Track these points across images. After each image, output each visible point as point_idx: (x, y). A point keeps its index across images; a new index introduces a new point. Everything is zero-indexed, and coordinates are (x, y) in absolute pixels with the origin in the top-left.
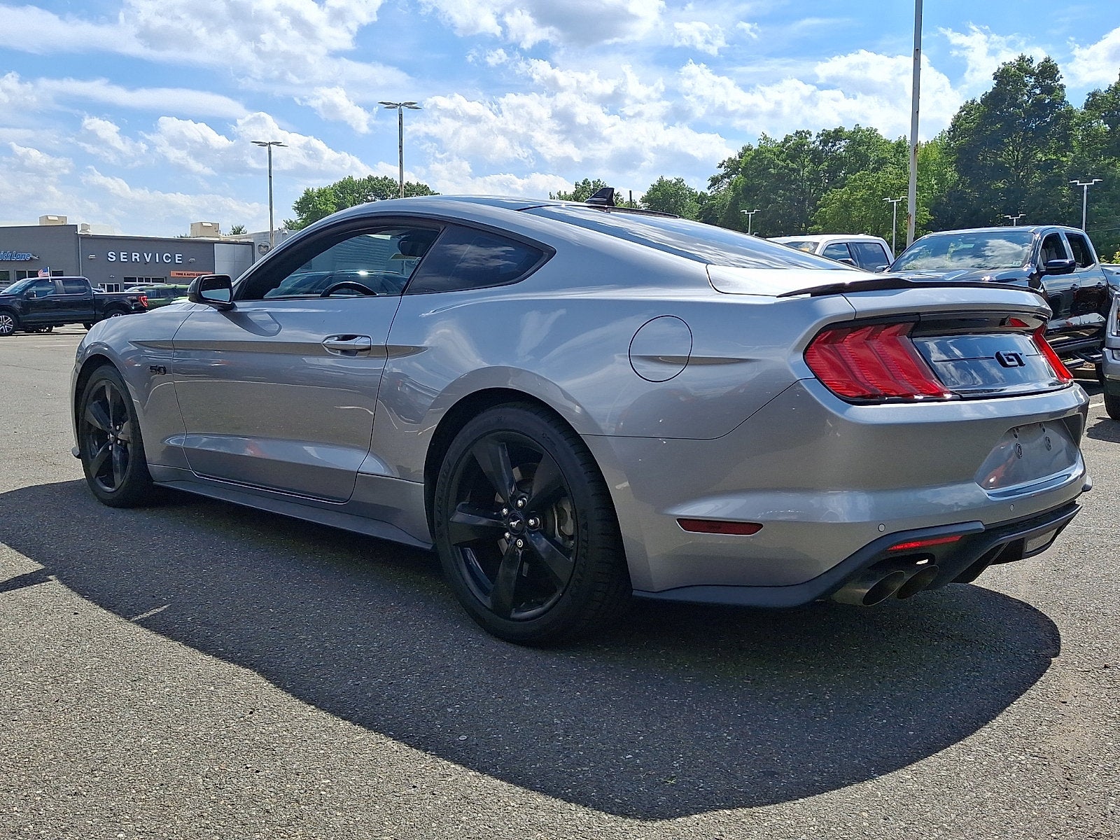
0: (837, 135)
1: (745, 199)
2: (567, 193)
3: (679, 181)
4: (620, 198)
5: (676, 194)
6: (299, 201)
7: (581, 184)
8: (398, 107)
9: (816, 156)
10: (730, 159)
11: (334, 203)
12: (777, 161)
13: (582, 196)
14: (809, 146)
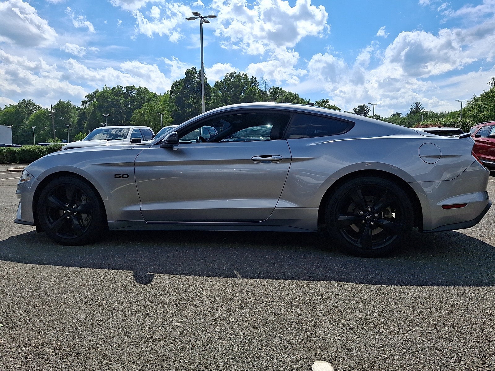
0: (133, 88)
1: (99, 110)
3: (68, 102)
4: (40, 107)
5: (67, 107)
7: (22, 101)
9: (126, 96)
10: (89, 94)
12: (110, 96)
14: (122, 92)
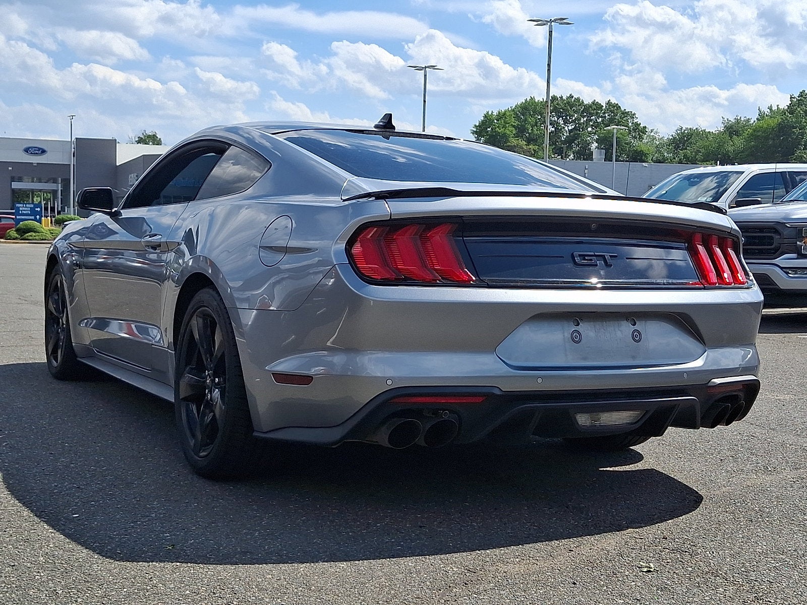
2: (780, 107)
6: (477, 124)
8: (549, 24)
11: (514, 126)
13: (799, 109)
